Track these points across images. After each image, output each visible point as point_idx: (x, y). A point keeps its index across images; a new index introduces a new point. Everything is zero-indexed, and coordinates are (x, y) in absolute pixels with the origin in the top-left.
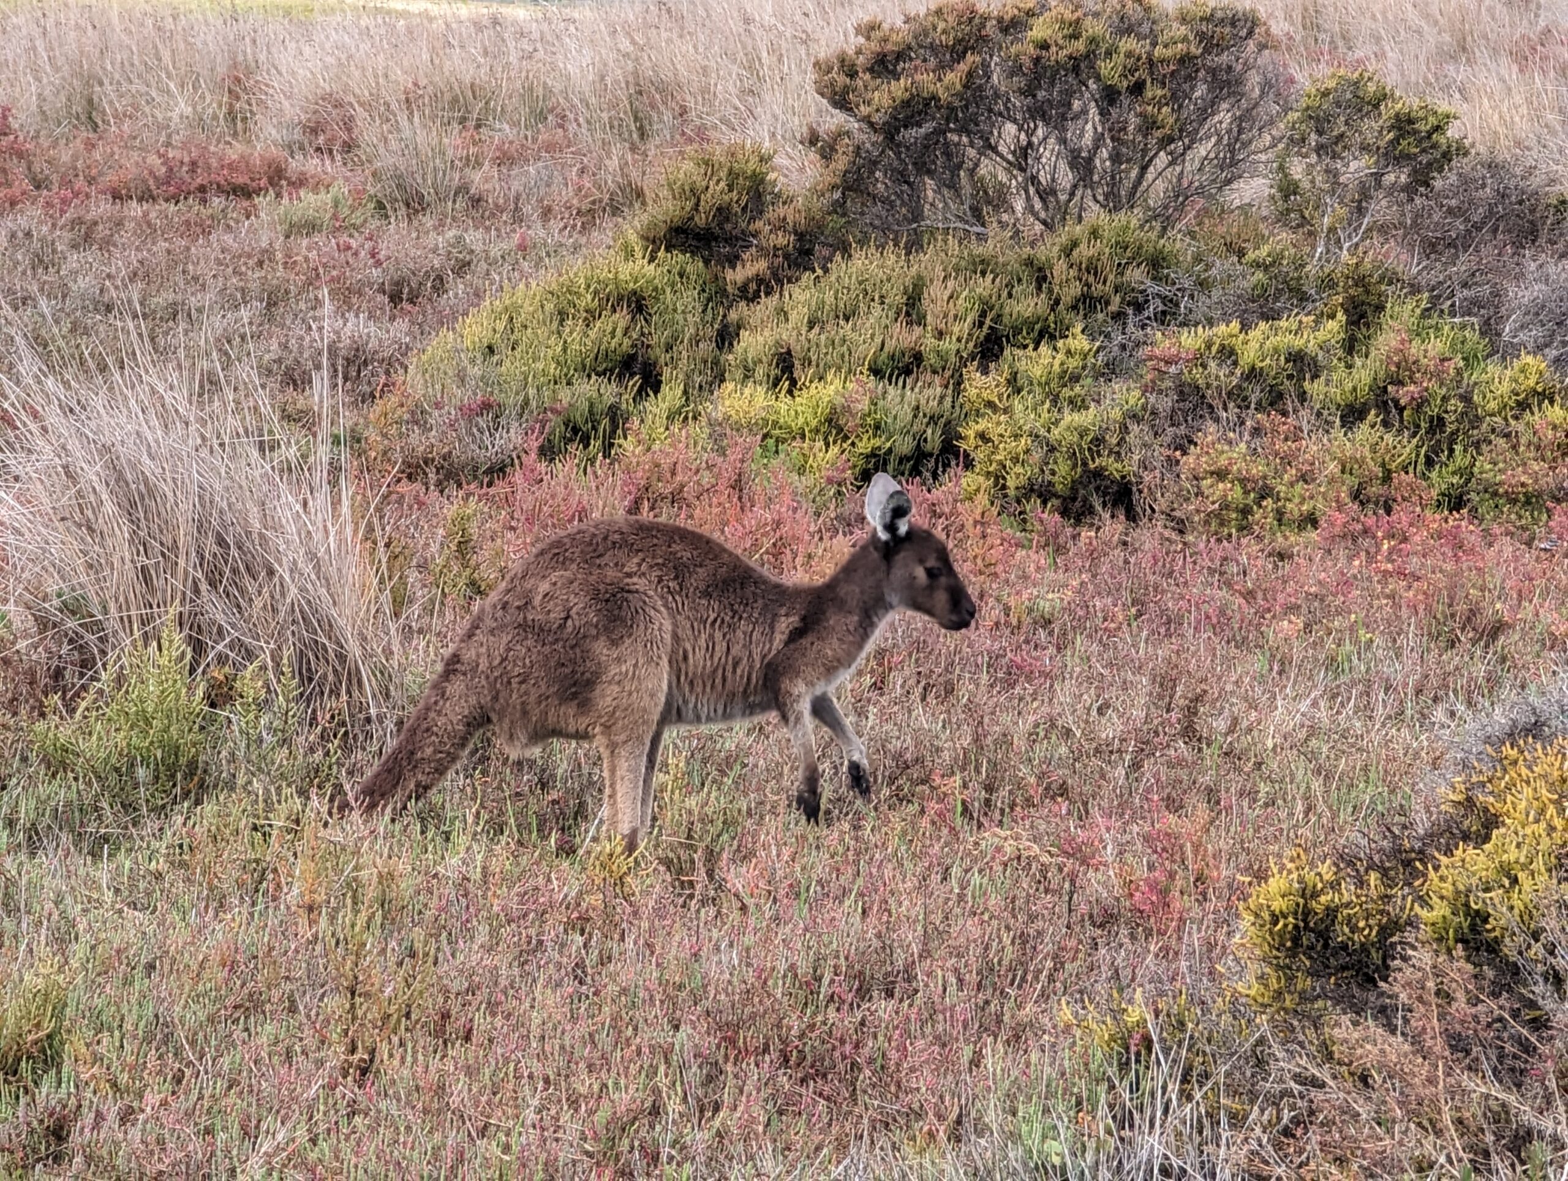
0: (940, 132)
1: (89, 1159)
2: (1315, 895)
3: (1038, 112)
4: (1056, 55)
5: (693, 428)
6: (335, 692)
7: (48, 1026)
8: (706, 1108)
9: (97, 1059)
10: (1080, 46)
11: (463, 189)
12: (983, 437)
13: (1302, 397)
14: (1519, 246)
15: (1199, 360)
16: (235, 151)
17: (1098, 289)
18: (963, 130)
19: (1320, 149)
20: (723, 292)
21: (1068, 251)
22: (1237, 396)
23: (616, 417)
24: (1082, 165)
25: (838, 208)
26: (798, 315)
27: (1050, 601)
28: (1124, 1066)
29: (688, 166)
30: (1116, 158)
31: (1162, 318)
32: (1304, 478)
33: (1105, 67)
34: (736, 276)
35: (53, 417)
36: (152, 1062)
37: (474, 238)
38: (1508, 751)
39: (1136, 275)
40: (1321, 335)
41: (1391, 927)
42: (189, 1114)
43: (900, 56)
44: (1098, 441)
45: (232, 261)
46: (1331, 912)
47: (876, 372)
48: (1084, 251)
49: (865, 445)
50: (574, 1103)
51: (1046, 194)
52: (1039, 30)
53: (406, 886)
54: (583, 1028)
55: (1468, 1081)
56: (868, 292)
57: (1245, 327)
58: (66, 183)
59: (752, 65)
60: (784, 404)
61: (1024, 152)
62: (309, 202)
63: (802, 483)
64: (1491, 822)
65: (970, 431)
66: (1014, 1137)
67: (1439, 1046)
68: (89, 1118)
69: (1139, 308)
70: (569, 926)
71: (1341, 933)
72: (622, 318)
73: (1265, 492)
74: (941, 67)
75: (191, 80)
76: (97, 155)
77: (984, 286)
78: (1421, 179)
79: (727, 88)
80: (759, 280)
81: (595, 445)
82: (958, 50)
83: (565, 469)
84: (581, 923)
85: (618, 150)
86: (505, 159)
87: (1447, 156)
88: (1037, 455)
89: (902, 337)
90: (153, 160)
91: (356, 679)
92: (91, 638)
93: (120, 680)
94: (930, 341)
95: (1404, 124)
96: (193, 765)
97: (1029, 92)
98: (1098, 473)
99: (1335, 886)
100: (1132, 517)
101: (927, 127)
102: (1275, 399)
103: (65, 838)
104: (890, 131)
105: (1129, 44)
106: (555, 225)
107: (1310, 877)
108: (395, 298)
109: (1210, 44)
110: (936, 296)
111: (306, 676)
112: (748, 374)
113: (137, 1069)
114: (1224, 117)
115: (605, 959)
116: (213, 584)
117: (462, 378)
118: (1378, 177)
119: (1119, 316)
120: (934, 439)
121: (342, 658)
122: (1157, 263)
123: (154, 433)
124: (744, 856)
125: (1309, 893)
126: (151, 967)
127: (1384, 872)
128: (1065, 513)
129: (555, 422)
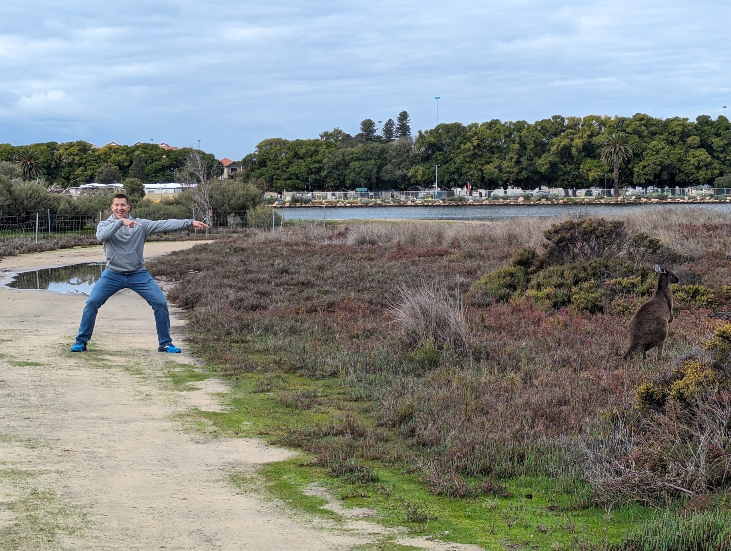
0: (567, 244)
1: (418, 437)
2: (650, 389)
3: (585, 240)
4: (588, 230)
5: (523, 297)
6: (461, 347)
7: (410, 411)
8: (532, 427)
9: (420, 417)
10: (592, 228)
11: (479, 254)
12: (575, 299)
13: (634, 291)
14: (672, 263)
15: (614, 284)
16: (439, 248)
17: (596, 272)
18: (571, 243)
19: (636, 246)
20: (527, 273)
21: (590, 265)
22: (622, 291)
23: (509, 296)
24: (592, 249)
25: (548, 257)
26: (541, 277)
27: (589, 329)
28: (613, 421)
29: (521, 250)
30: (599, 248)
31: (607, 277)
32: (634, 306)
33: (596, 232)
34: (530, 270)
35: (410, 298)
36: (430, 418)
37: (482, 263)
38: (686, 362)
39: (603, 269)
40: (637, 280)
41: (664, 396)
42: (437, 428)
43: (559, 230)
44: (596, 299)
45: (439, 268)
46: (653, 392)
47: (556, 287)
48: (593, 265)
49: (554, 300)
50: (508, 427)
51: (586, 255)
52: (584, 225)
53: (475, 384)
54: (509, 412)
55: (681, 426)
56: (554, 273)
57: (623, 278)
58: (410, 254)
59: (530, 232)
60: (539, 293)
61: (582, 248)
62: (452, 257)
63: (542, 307)
64: (683, 376)
65: (573, 298)
66: (592, 435)
67: (675, 419)
68: (418, 429)
69: (603, 275)
70: (505, 391)
71: (655, 397)
72: (509, 278)
73: (627, 308)
74: (567, 232)
75: (431, 235)
76: (416, 249)
77: (575, 271)
78: (654, 251)
79: (525, 235)
80: (534, 271)
81: (505, 300)
82: (570, 229)
83: (500, 305)
84: (507, 391)
85: (507, 247)
86: (487, 249)
87: (659, 247)
88: (585, 302)
89: (560, 281)
90: (425, 250)
91: (464, 345)
92: (417, 337)
93: (422, 345)
94: (565, 281)
95: (651, 242)
96: (435, 361)
97: (583, 236)
98: (596, 305)
99: (653, 387)
100: (603, 313)
101: (564, 243)
102: (629, 291)
103: (413, 375)
104: (558, 244)
105: (601, 228)
106: (496, 261)
107: (648, 385)
108: (468, 274)
109: (615, 228)
110: (566, 274)
111: (455, 345)
112: (532, 287)
113: (427, 419)
114: (618, 241)
115: (512, 398)
116: (438, 327)
117: (481, 288)
118: (646, 251)
119: (600, 277)
120: (566, 299)
121: (462, 341)
122: (606, 267)
123: (428, 301)
124: (537, 378)
125: (648, 389)
126: (429, 399)
127: (662, 385)
128: (590, 312)
129: (498, 297)
